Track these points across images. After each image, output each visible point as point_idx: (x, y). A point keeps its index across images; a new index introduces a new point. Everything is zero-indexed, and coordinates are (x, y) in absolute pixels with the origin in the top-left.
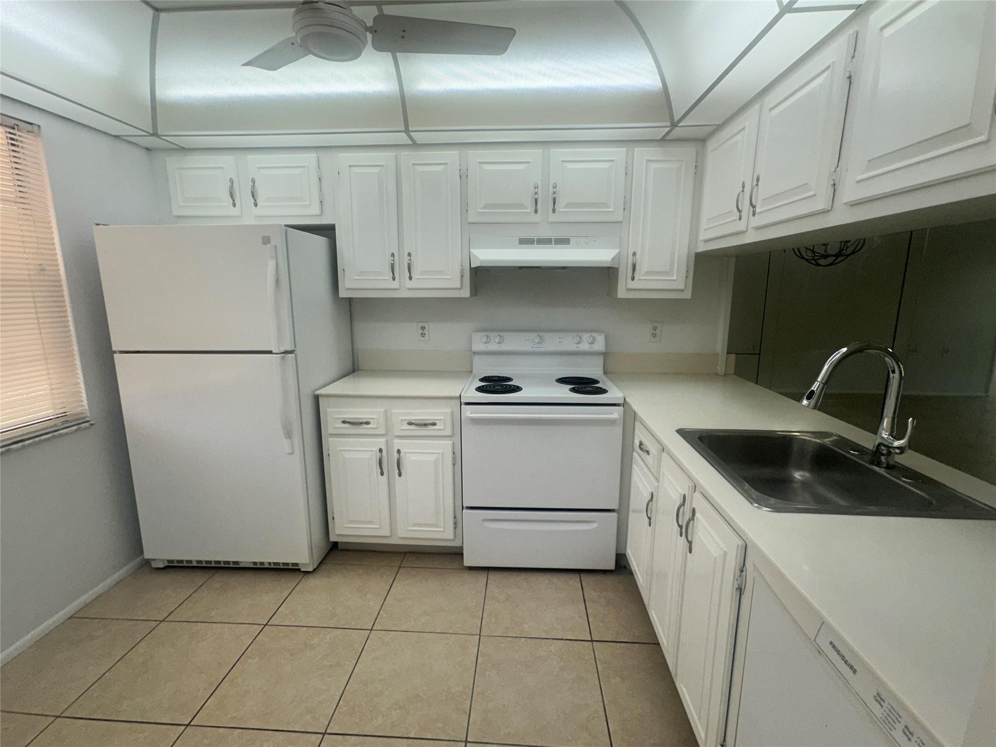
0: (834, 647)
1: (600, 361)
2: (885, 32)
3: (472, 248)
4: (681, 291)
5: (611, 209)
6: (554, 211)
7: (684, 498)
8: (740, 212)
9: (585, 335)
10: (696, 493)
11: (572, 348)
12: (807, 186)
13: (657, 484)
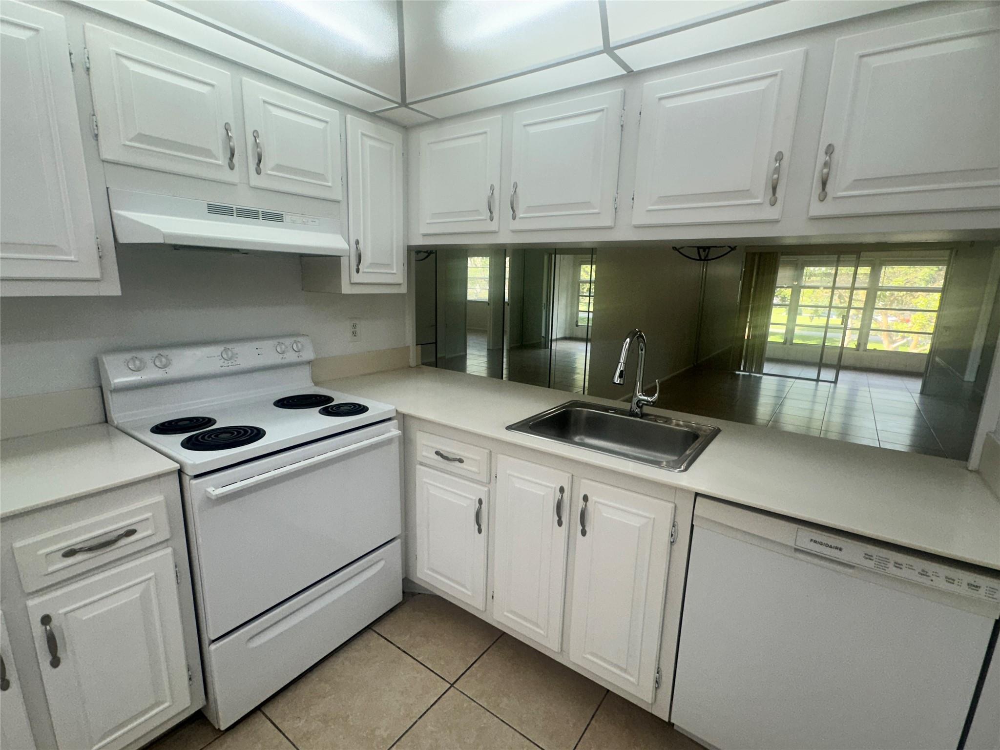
0: (815, 542)
1: (306, 372)
2: (663, 102)
3: (119, 209)
4: (399, 284)
5: (330, 184)
6: (258, 172)
7: (562, 490)
8: (491, 212)
9: (288, 341)
10: (584, 481)
11: (276, 359)
12: (587, 204)
13: (486, 489)
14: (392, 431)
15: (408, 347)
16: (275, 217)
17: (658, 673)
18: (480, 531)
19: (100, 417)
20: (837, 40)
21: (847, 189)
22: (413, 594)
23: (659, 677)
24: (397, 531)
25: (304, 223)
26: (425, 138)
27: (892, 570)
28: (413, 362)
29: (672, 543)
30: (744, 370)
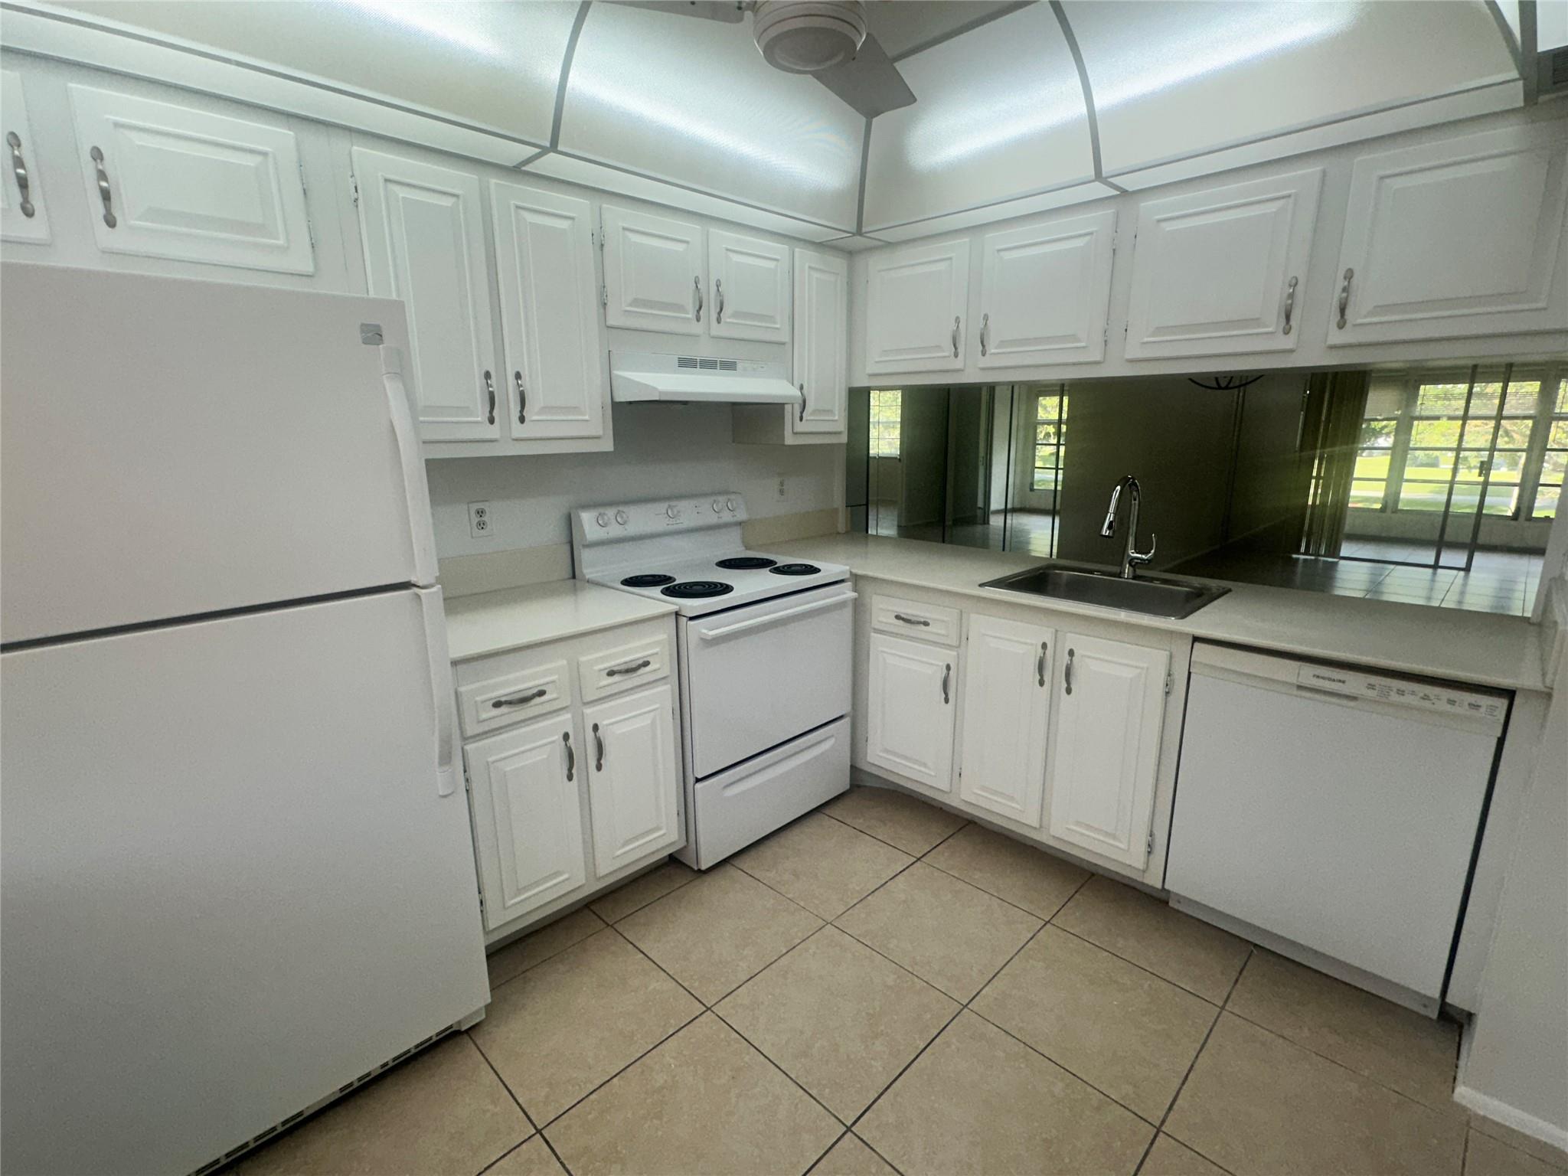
0: (1318, 677)
1: (735, 535)
2: (1164, 225)
3: (618, 370)
4: (840, 433)
5: (778, 326)
6: (719, 321)
7: (1044, 646)
8: (956, 348)
9: (722, 499)
10: (1069, 634)
11: (713, 519)
12: (1074, 338)
13: (955, 653)
14: (846, 592)
15: (836, 511)
16: (729, 366)
17: (1151, 836)
18: (947, 701)
19: (567, 573)
20: (1355, 161)
21: (1370, 314)
22: (859, 786)
23: (1152, 840)
24: (845, 708)
25: (754, 369)
26: (876, 265)
27: (1394, 697)
28: (841, 526)
29: (1167, 693)
30: (1306, 553)
